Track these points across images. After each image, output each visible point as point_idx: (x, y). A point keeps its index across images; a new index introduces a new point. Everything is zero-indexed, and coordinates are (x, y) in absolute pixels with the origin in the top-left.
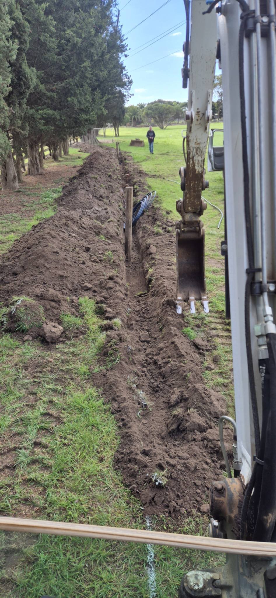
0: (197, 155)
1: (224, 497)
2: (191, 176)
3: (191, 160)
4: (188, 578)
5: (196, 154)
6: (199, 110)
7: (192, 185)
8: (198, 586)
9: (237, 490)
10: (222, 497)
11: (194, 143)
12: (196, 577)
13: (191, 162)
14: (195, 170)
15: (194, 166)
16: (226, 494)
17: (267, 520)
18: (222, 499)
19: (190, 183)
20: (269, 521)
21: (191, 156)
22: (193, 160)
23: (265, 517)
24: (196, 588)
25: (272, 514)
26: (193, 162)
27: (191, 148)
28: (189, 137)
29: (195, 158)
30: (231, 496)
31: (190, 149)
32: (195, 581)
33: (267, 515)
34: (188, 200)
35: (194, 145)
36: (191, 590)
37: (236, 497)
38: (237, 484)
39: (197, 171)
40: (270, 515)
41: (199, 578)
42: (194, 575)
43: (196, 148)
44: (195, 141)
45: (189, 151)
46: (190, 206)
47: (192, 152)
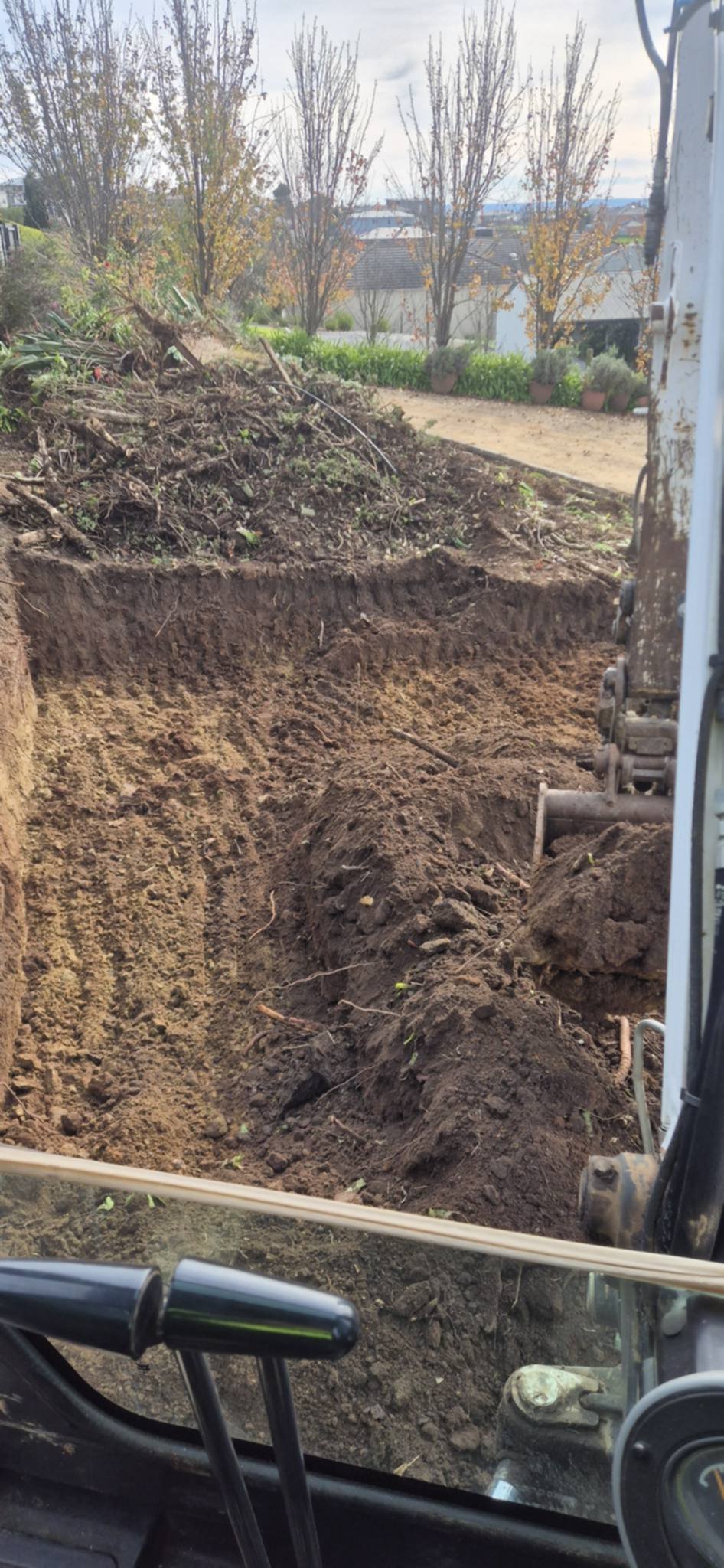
0: (681, 472)
1: (614, 1190)
2: (657, 548)
3: (660, 487)
4: (522, 1378)
5: (676, 465)
6: (692, 311)
7: (658, 582)
8: (545, 1398)
9: (646, 1179)
10: (608, 1191)
11: (672, 426)
12: (542, 1378)
13: (660, 497)
14: (673, 526)
15: (669, 510)
16: (620, 1183)
17: (696, 1230)
18: (607, 1194)
19: (654, 577)
20: (701, 1232)
21: (660, 475)
22: (666, 490)
23: (692, 1223)
24: (540, 1401)
25: (709, 1217)
26: (667, 498)
27: (663, 444)
28: (657, 403)
29: (672, 480)
30: (630, 1188)
31: (658, 448)
32: (539, 1388)
33: (696, 1218)
34: (642, 642)
35: (673, 435)
36: (527, 1404)
37: (643, 1194)
38: (647, 1165)
39: (678, 528)
40: (704, 1218)
41: (548, 1381)
42: (537, 1373)
43: (677, 443)
44: (676, 418)
45: (655, 453)
46: (648, 668)
47: (665, 459)
